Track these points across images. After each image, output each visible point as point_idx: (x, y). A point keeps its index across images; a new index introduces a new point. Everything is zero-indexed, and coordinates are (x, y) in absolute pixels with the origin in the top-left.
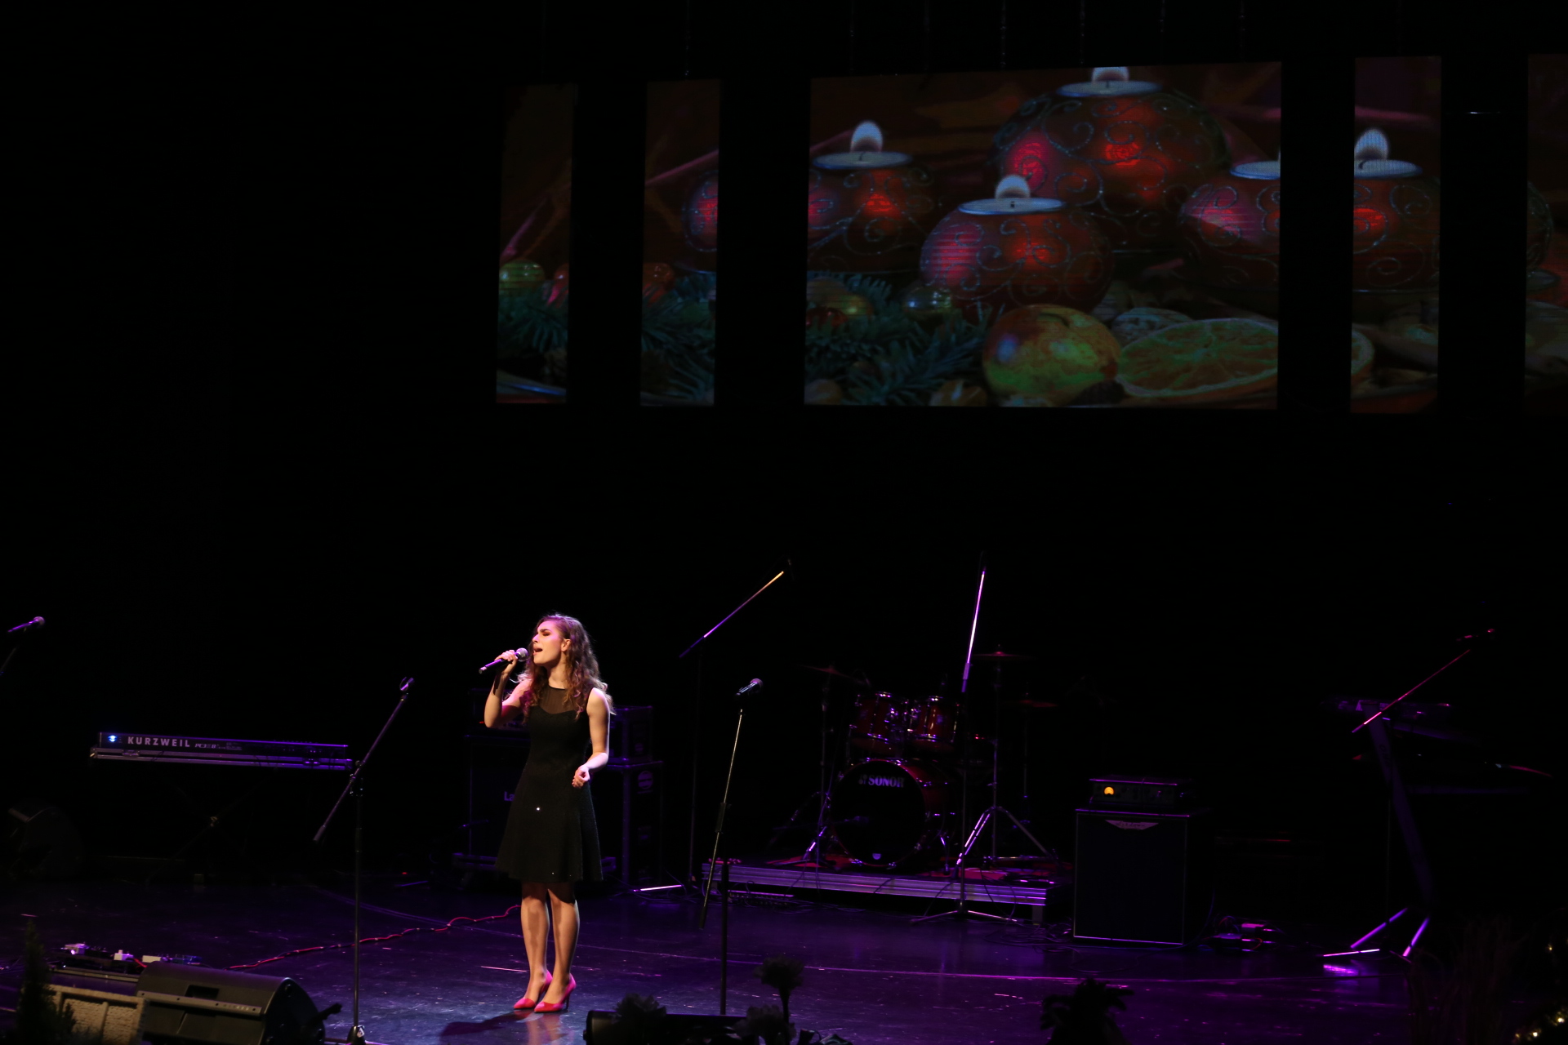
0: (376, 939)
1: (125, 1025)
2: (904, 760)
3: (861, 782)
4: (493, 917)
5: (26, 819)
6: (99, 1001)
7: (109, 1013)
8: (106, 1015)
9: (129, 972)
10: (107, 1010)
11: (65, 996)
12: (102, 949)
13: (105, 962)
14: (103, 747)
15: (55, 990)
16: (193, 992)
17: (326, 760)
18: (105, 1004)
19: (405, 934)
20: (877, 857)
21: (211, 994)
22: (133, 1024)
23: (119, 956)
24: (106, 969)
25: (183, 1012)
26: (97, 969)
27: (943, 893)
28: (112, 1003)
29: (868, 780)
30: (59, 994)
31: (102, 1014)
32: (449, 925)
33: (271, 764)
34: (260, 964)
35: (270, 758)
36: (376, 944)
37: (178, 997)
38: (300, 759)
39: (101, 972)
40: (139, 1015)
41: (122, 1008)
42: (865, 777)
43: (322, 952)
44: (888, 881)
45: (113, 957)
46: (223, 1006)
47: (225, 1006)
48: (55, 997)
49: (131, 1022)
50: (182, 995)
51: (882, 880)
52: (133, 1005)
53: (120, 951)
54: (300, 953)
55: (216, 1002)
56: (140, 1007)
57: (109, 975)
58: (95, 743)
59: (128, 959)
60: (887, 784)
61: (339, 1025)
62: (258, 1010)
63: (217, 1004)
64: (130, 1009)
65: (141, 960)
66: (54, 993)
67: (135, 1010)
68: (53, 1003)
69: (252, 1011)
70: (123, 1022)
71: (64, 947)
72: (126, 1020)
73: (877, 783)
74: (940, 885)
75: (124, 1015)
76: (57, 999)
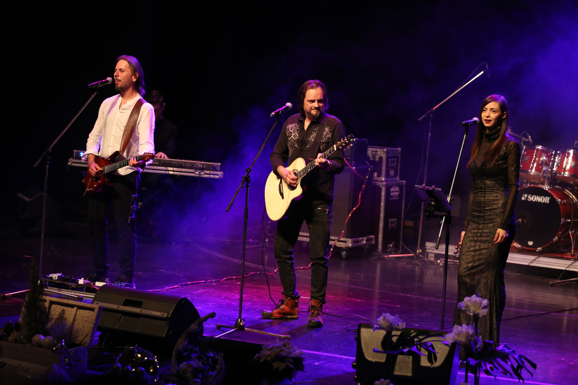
0: (234, 277)
1: (87, 321)
2: (550, 187)
3: (523, 199)
4: (301, 268)
5: (27, 199)
6: (72, 306)
7: (77, 314)
8: (76, 315)
9: (86, 291)
10: (77, 311)
11: (52, 303)
12: (72, 277)
13: (73, 285)
14: (76, 159)
15: (46, 299)
16: (127, 303)
17: (208, 172)
18: (75, 308)
19: (251, 275)
20: (530, 243)
21: (138, 304)
22: (92, 320)
23: (81, 281)
24: (73, 289)
25: (121, 315)
26: (68, 289)
27: (570, 267)
28: (80, 308)
29: (527, 198)
30: (48, 301)
31: (74, 314)
32: (275, 271)
33: (175, 173)
34: (167, 290)
35: (175, 169)
36: (234, 280)
37: (118, 306)
38: (193, 171)
39: (70, 290)
40: (96, 315)
41: (85, 311)
42: (526, 196)
43: (203, 284)
44: (537, 258)
45: (78, 282)
46: (144, 312)
47: (146, 312)
48: (46, 303)
49: (91, 318)
50: (120, 305)
51: (533, 258)
52: (92, 309)
53: (82, 279)
54: (191, 284)
55: (141, 310)
56: (96, 310)
57: (74, 292)
58: (71, 156)
59: (87, 283)
60: (539, 201)
61: (211, 326)
62: (165, 315)
63: (141, 311)
64: (91, 312)
65: (94, 284)
66: (45, 301)
67: (93, 312)
68: (44, 307)
69: (162, 315)
70: (86, 319)
71: (49, 275)
72: (88, 318)
73: (533, 200)
74: (569, 262)
75: (86, 315)
76: (47, 304)
